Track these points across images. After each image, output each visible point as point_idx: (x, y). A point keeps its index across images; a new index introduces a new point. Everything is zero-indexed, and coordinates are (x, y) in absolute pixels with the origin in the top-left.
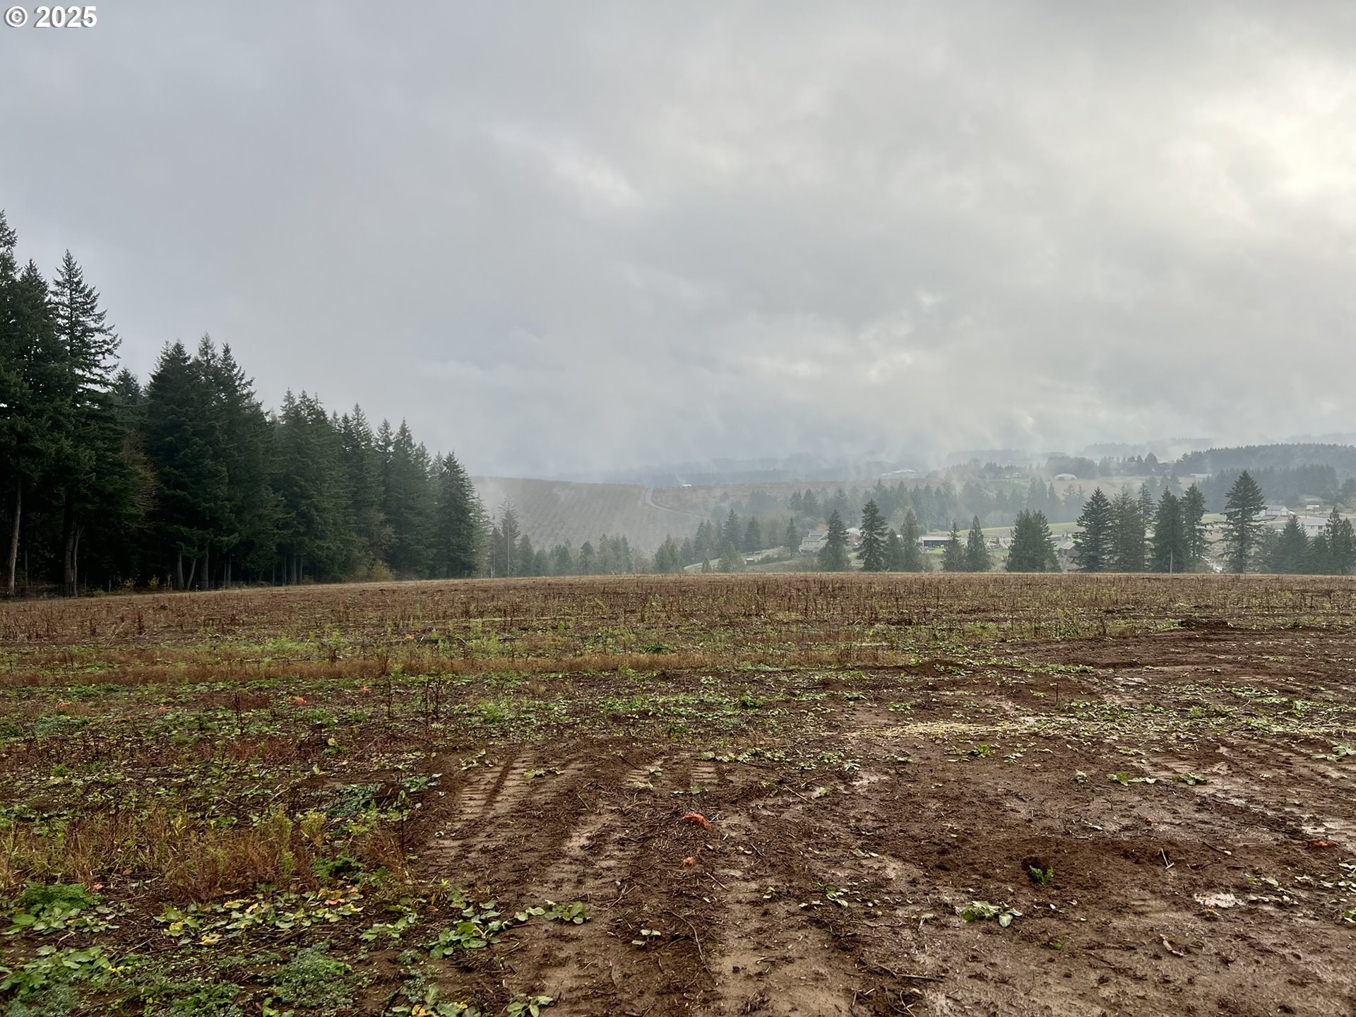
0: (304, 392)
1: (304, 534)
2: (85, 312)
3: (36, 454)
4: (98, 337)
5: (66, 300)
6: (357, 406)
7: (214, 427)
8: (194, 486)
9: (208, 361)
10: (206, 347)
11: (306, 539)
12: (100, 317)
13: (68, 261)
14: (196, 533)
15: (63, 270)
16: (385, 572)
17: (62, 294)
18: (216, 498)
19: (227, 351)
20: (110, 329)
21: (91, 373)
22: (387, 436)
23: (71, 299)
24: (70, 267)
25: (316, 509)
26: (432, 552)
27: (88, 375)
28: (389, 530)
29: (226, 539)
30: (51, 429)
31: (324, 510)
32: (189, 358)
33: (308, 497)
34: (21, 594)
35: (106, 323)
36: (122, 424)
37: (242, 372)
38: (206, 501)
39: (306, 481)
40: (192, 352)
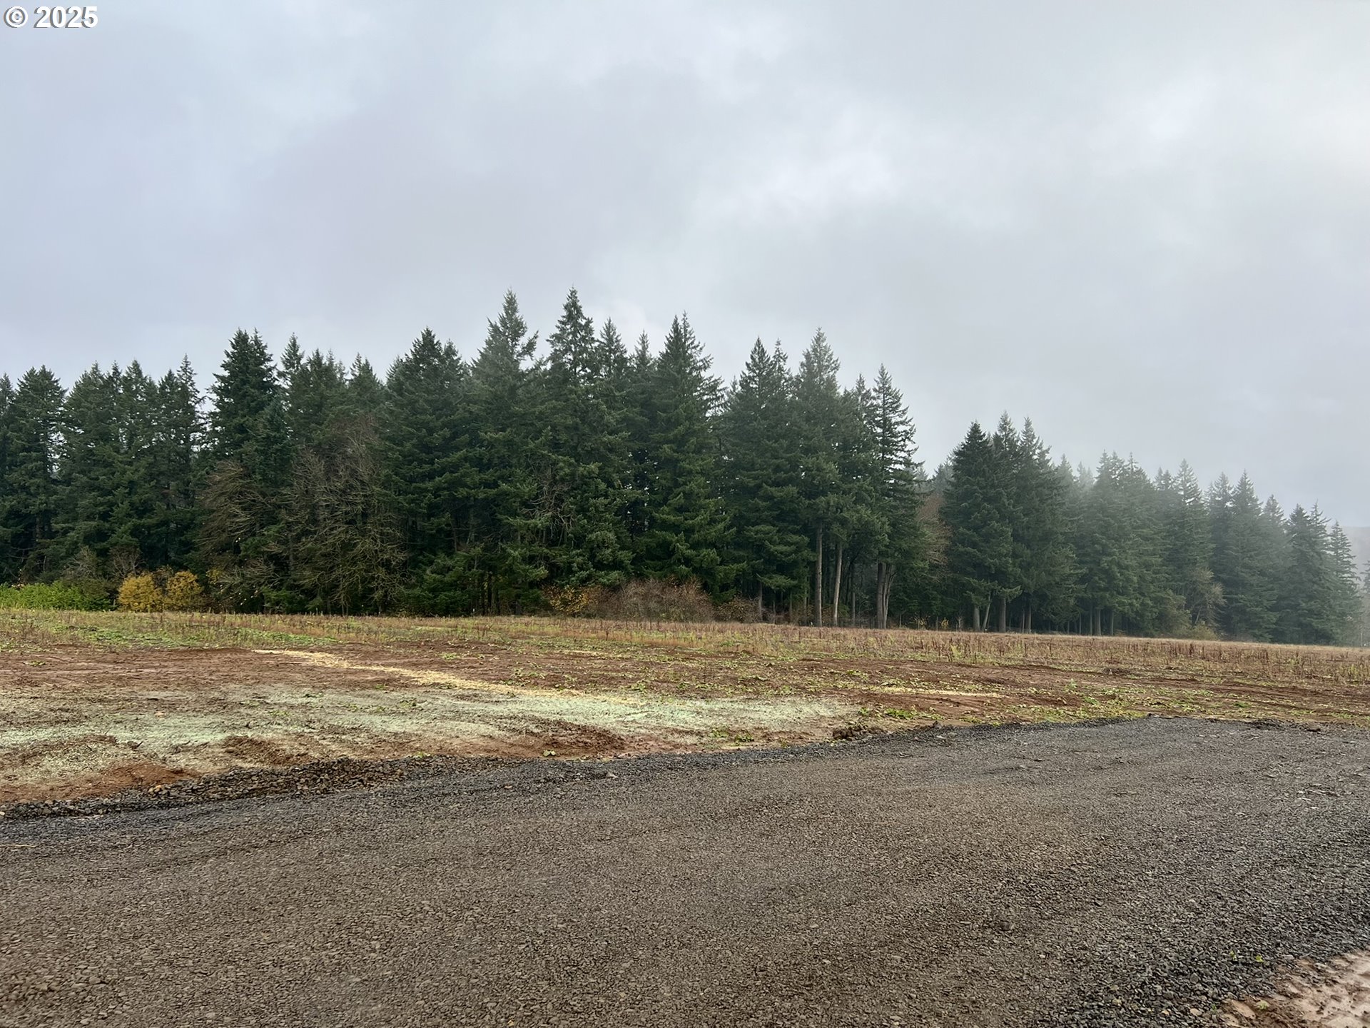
0: (1115, 453)
1: (1106, 589)
2: (894, 410)
3: (844, 522)
4: (900, 428)
5: (880, 402)
6: (1184, 462)
7: (1001, 493)
8: (983, 544)
9: (1007, 435)
10: (1004, 425)
11: (1107, 595)
12: (904, 412)
13: (882, 373)
14: (985, 584)
15: (878, 380)
16: (1210, 633)
17: (878, 397)
18: (1000, 555)
19: (1028, 424)
20: (910, 421)
21: (896, 456)
22: (1225, 491)
23: (884, 401)
24: (884, 378)
25: (1119, 565)
26: (1273, 616)
27: (895, 458)
28: (1217, 589)
29: (1009, 590)
30: (855, 502)
31: (1127, 568)
32: (984, 435)
33: (1110, 555)
34: (842, 624)
35: (908, 416)
36: (918, 494)
37: (1040, 442)
38: (992, 557)
39: (1109, 538)
40: (990, 429)
